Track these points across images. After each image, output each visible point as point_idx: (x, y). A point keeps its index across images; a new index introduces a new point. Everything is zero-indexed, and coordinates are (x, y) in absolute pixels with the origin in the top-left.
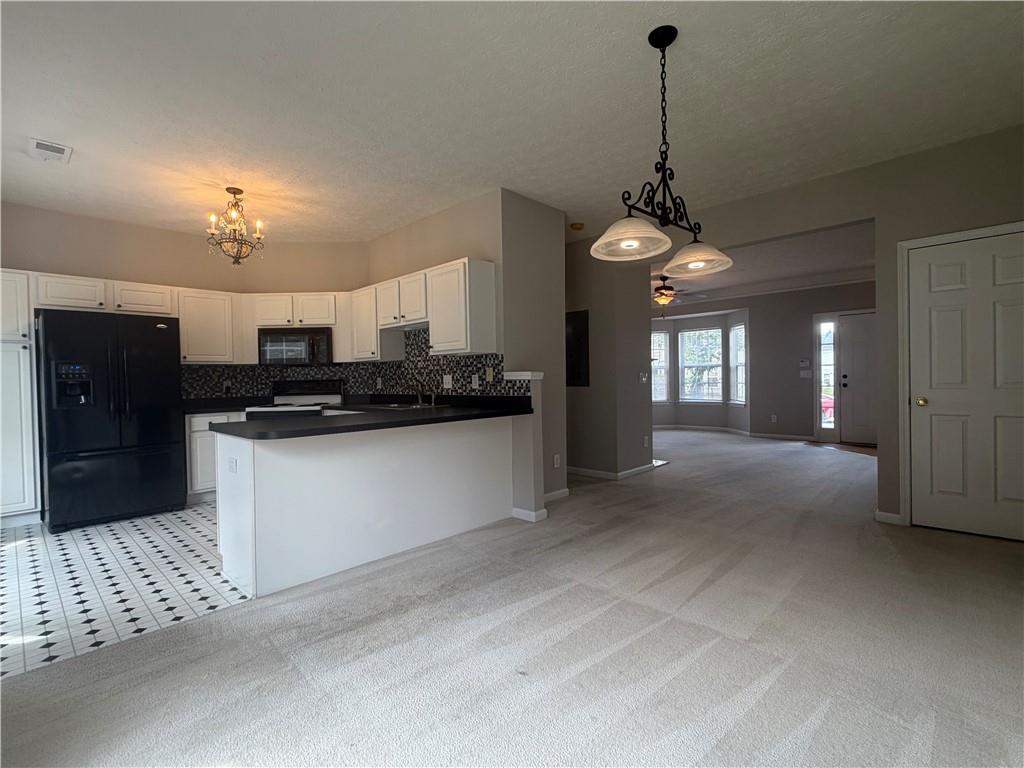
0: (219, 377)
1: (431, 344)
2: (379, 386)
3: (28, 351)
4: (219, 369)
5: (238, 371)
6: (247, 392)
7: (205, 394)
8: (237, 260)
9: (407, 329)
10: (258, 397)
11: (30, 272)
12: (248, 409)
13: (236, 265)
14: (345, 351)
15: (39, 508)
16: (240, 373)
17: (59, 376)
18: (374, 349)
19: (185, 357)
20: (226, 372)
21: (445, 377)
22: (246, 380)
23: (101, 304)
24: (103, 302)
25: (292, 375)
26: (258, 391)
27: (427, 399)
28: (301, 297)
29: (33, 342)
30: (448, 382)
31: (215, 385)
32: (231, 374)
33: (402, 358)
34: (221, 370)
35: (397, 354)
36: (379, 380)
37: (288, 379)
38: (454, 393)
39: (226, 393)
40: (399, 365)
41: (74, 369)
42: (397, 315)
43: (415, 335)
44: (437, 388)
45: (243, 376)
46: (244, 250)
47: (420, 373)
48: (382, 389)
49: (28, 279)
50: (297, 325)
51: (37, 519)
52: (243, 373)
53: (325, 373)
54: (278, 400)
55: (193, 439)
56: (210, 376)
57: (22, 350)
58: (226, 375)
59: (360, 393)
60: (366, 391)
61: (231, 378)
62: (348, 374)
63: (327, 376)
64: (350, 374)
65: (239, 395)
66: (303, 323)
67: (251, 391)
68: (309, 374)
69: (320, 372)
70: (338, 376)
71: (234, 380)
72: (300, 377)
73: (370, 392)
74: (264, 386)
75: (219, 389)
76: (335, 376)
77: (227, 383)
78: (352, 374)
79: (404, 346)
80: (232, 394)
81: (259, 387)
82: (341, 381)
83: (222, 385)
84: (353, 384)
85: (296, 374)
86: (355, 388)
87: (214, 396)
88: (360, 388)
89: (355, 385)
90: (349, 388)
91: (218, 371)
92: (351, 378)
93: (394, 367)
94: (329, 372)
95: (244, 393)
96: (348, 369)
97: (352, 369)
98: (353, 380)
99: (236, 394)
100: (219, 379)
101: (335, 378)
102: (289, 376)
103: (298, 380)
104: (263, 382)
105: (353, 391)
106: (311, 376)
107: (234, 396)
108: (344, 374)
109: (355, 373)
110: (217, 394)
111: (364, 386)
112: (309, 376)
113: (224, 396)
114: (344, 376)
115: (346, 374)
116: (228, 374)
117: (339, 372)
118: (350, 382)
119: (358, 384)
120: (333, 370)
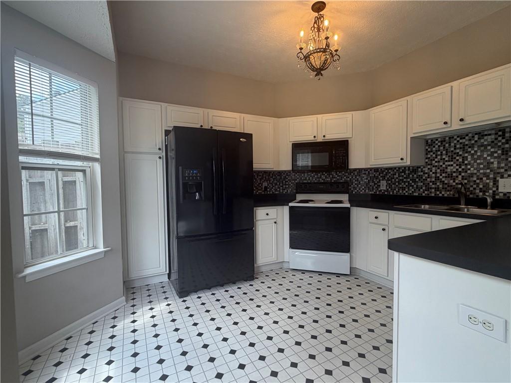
0: (260, 179)
2: (383, 188)
3: (161, 160)
6: (276, 190)
8: (320, 71)
9: (428, 137)
10: (283, 194)
11: (162, 104)
12: (290, 204)
15: (168, 272)
16: (272, 177)
17: (184, 177)
18: (403, 155)
20: (264, 176)
21: (501, 180)
22: (275, 182)
24: (202, 125)
26: (283, 189)
28: (324, 118)
29: (164, 154)
31: (258, 185)
32: (267, 177)
34: (261, 174)
36: (383, 183)
37: (305, 181)
39: (264, 191)
40: (415, 170)
41: (193, 173)
42: (448, 120)
43: (442, 141)
44: (485, 192)
45: (274, 179)
47: (449, 176)
48: (387, 190)
49: (161, 107)
50: (320, 140)
51: (166, 279)
52: (274, 177)
53: (333, 177)
54: (300, 197)
55: (257, 226)
56: (256, 179)
57: (158, 159)
58: (264, 179)
59: (361, 193)
60: (367, 191)
61: (267, 181)
62: (352, 177)
63: (335, 179)
64: (354, 177)
65: (271, 193)
66: (326, 138)
67: (278, 189)
68: (321, 178)
69: (329, 176)
70: (343, 179)
71: (268, 182)
72: (314, 180)
73: (371, 193)
74: (287, 186)
75: (260, 188)
76: (342, 179)
77: (265, 184)
78: (356, 177)
79: (424, 153)
80: (267, 191)
81: (284, 186)
82: (346, 182)
83: (262, 185)
84: (356, 186)
85: (311, 178)
86: (358, 189)
87: (257, 193)
88: (361, 189)
89: (358, 186)
90: (352, 189)
91: (260, 176)
92: (354, 181)
93: (407, 172)
94: (336, 176)
95: (274, 191)
96: (352, 174)
97: (356, 174)
98: (356, 182)
99: (270, 191)
100: (260, 181)
101: (342, 181)
102: (306, 179)
103: (313, 182)
104: (287, 183)
105: (356, 191)
106: (322, 179)
107: (269, 193)
108: (349, 178)
109: (358, 177)
110: (259, 191)
111: (365, 187)
112: (321, 179)
113: (263, 193)
114: (349, 179)
115: (351, 177)
116: (265, 177)
117: (345, 176)
118: (354, 184)
119: (359, 186)
120: (340, 174)
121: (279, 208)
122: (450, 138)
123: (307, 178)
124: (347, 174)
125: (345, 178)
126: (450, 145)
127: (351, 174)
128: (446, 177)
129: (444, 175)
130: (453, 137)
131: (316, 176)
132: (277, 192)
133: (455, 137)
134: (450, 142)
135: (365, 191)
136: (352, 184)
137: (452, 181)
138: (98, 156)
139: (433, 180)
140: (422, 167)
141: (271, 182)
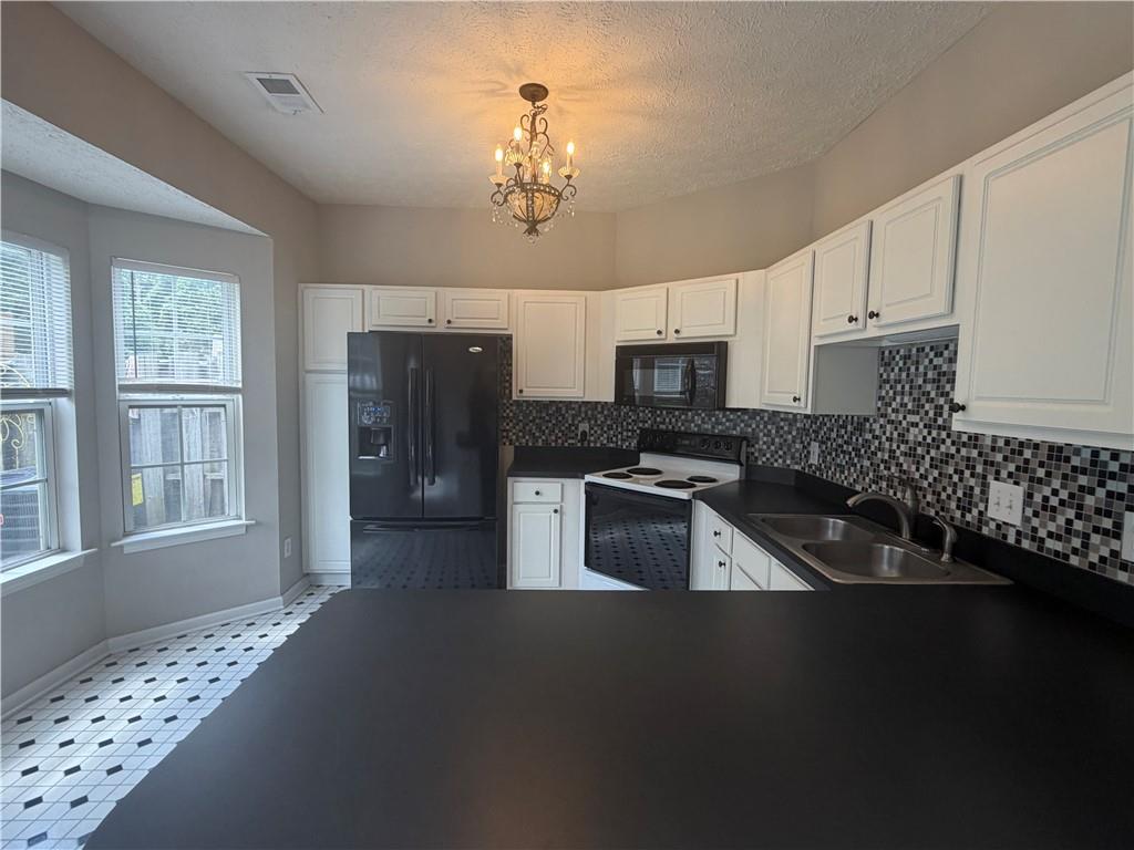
0: (574, 417)
1: (958, 399)
2: (814, 460)
4: (573, 406)
5: (599, 409)
6: (609, 440)
7: (556, 441)
8: (533, 225)
9: (885, 343)
10: (622, 449)
11: (365, 286)
12: (589, 478)
13: (533, 237)
14: (747, 389)
16: (601, 412)
18: (800, 391)
19: (521, 391)
20: (583, 409)
21: (994, 485)
22: (609, 422)
23: (430, 321)
24: (433, 318)
25: (667, 423)
26: (622, 440)
27: (926, 533)
28: (681, 289)
30: (1005, 504)
31: (569, 428)
32: (590, 412)
33: (868, 407)
34: (577, 406)
35: (857, 401)
36: (815, 448)
37: (663, 427)
38: (1026, 544)
39: (582, 441)
40: (861, 424)
42: (859, 312)
43: (906, 358)
44: (965, 510)
45: (606, 417)
46: (538, 202)
47: (911, 453)
48: (819, 468)
49: (363, 295)
50: (672, 339)
52: (606, 412)
53: (718, 423)
55: (516, 514)
56: (563, 416)
58: (583, 415)
59: (776, 465)
60: (788, 462)
61: (589, 420)
62: (758, 426)
63: (720, 427)
64: (761, 427)
65: (598, 445)
66: (682, 335)
67: (614, 439)
68: (693, 422)
69: (710, 419)
70: (738, 429)
71: (593, 422)
72: (680, 424)
73: (796, 467)
74: (630, 434)
75: (573, 435)
76: (735, 429)
77: (584, 427)
78: (765, 427)
79: (876, 383)
80: (589, 442)
81: (625, 433)
82: (743, 438)
83: (577, 428)
84: (765, 447)
85: (673, 420)
86: (768, 456)
87: (566, 444)
88: (776, 456)
89: (769, 448)
90: (756, 454)
91: (574, 409)
92: (761, 434)
93: (849, 428)
94: (724, 420)
95: (605, 442)
96: (758, 418)
97: (766, 419)
98: (765, 439)
99: (595, 442)
100: (573, 420)
101: (734, 432)
102: (663, 423)
103: (676, 430)
104: (630, 427)
105: (764, 459)
106: (696, 426)
107: (592, 445)
108: (750, 426)
109: (769, 427)
110: (570, 441)
111: (785, 453)
112: (693, 425)
113: (579, 445)
114: (750, 430)
115: (754, 426)
116: (586, 413)
117: (742, 421)
118: (761, 443)
119: (773, 448)
120: (732, 417)
121: (569, 482)
122: (918, 350)
123: (667, 420)
124: (746, 417)
125: (742, 425)
126: (917, 369)
127: (755, 419)
128: (906, 454)
129: (903, 447)
130: (923, 349)
131: (683, 417)
132: (612, 445)
133: (927, 349)
134: (917, 362)
135: (784, 461)
136: (757, 443)
137: (913, 468)
138: (240, 385)
139: (886, 457)
140: (871, 420)
141: (599, 422)
